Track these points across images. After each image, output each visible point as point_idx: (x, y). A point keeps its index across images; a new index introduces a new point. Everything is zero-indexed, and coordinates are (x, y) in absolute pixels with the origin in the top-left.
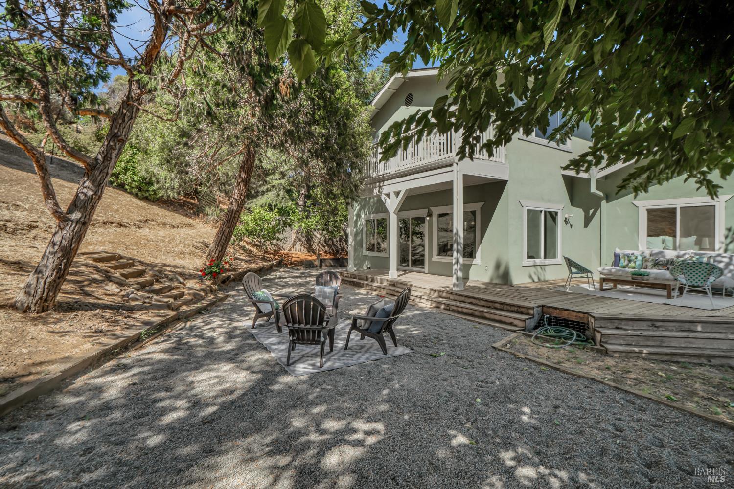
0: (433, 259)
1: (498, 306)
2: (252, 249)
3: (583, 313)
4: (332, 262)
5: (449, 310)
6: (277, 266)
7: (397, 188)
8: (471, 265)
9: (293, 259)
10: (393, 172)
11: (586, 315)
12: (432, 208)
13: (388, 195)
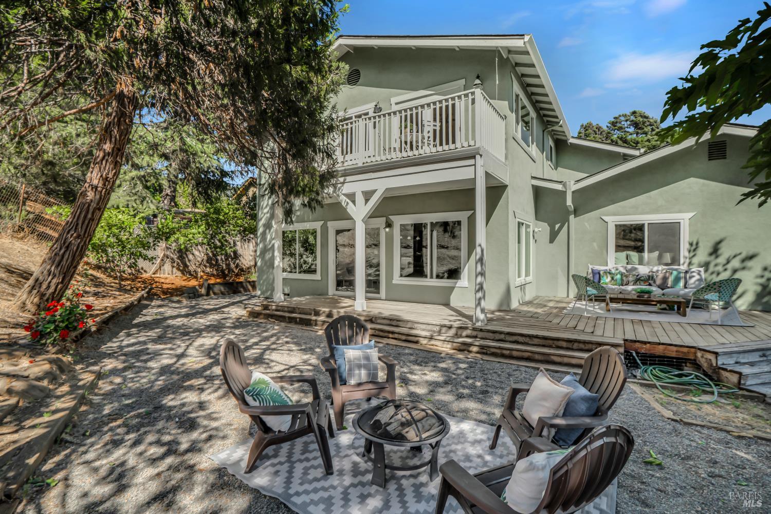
0: (394, 282)
1: (564, 344)
2: (95, 273)
3: (687, 347)
4: (222, 289)
5: (486, 354)
6: (146, 299)
7: (368, 186)
8: (453, 288)
9: (165, 286)
10: (360, 165)
11: (693, 350)
12: (392, 217)
13: (352, 197)
